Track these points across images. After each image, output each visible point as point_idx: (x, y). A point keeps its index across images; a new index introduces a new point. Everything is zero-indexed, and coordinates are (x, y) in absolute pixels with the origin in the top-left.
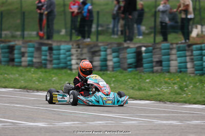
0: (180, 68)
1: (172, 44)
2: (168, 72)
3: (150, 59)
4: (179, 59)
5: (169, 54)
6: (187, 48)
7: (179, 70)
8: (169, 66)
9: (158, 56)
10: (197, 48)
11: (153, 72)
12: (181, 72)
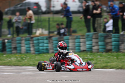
0: (27, 51)
1: (22, 37)
2: (20, 53)
3: (10, 46)
4: (27, 46)
5: (20, 43)
6: (30, 39)
7: (26, 52)
8: (20, 50)
9: (14, 44)
10: (36, 39)
11: (11, 53)
12: (27, 53)
